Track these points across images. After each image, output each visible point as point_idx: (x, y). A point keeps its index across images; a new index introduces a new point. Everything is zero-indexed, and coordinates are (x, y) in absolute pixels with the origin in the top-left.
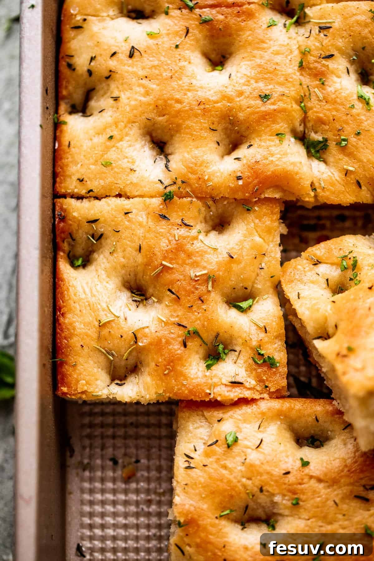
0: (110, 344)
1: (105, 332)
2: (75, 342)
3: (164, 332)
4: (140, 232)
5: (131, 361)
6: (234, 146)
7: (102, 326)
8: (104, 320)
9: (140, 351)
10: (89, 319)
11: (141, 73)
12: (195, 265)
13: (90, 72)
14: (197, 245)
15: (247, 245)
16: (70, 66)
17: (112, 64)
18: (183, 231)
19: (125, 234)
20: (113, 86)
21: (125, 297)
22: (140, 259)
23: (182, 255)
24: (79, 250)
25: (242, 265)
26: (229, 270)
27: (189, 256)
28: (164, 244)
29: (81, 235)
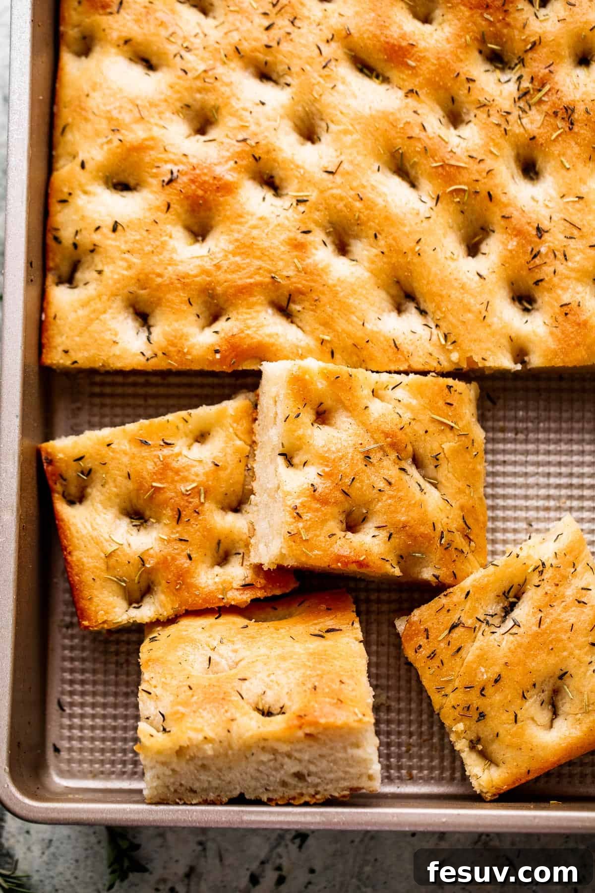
0: (120, 571)
1: (112, 561)
2: (87, 577)
3: (168, 550)
4: (125, 460)
5: (143, 584)
6: (215, 318)
7: (109, 556)
8: (110, 549)
9: (149, 572)
10: (95, 552)
11: (124, 247)
12: (185, 480)
13: (75, 246)
14: (183, 461)
15: (229, 451)
16: (57, 240)
17: (96, 237)
18: (166, 451)
19: (112, 465)
20: (97, 258)
21: (125, 523)
22: (131, 485)
23: (170, 473)
24: (73, 490)
25: (229, 471)
26: (217, 479)
27: (177, 472)
28: (150, 466)
29: (71, 473)
